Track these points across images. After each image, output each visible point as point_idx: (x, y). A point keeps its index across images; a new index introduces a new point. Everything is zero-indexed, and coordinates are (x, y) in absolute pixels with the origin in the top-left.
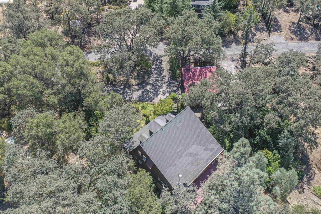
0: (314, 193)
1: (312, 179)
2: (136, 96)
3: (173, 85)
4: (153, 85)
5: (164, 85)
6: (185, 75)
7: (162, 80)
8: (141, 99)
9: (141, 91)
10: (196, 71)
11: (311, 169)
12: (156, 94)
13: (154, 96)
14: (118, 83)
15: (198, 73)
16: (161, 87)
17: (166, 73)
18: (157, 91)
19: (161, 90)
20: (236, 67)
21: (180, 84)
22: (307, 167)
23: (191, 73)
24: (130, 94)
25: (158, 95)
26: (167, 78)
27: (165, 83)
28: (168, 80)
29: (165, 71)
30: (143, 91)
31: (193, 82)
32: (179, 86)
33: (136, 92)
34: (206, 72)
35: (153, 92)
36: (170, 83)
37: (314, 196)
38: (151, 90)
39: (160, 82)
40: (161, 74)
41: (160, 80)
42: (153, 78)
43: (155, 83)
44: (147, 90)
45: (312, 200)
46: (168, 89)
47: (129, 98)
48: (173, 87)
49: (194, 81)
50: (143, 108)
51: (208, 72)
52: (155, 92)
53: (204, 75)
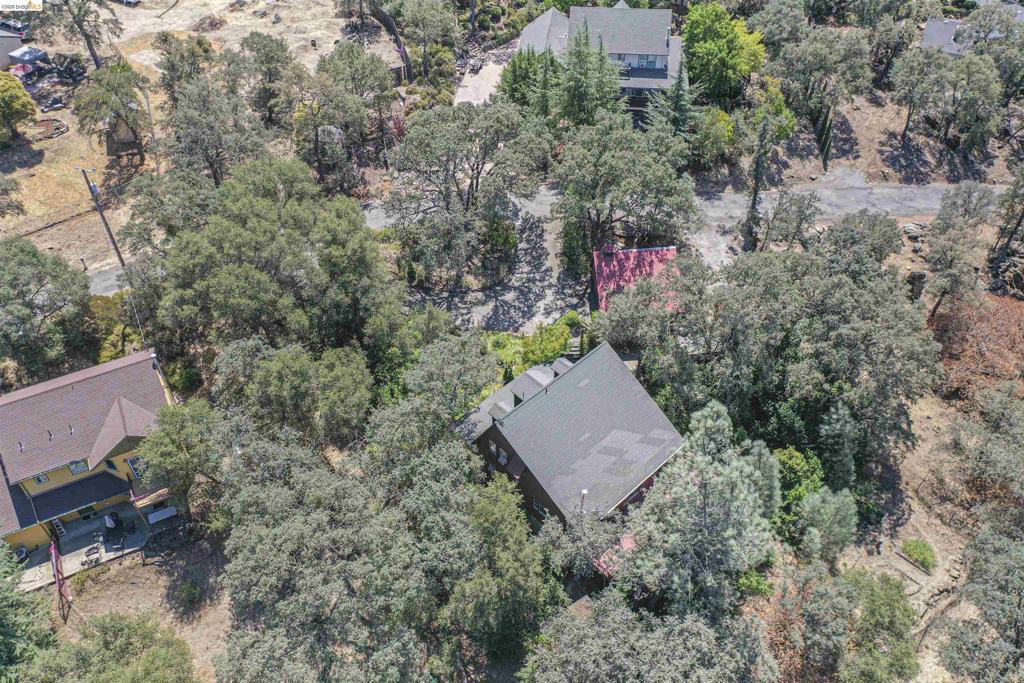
0: (903, 555)
1: (902, 524)
2: (480, 318)
3: (570, 292)
4: (521, 292)
5: (549, 293)
6: (600, 266)
7: (542, 280)
8: (491, 325)
9: (491, 305)
10: (628, 258)
11: (902, 500)
12: (528, 314)
13: (523, 317)
14: (435, 284)
15: (631, 263)
16: (540, 297)
17: (553, 263)
18: (530, 307)
19: (541, 304)
20: (731, 248)
21: (589, 291)
22: (894, 495)
23: (615, 263)
24: (465, 311)
25: (533, 315)
26: (555, 274)
27: (550, 286)
28: (559, 279)
29: (551, 256)
30: (496, 306)
31: (618, 285)
32: (585, 293)
33: (480, 308)
34: (652, 261)
35: (519, 308)
36: (563, 288)
37: (902, 560)
38: (517, 303)
39: (538, 283)
40: (541, 264)
41: (538, 278)
42: (522, 273)
43: (526, 287)
44: (506, 303)
45: (896, 570)
46: (559, 302)
47: (462, 320)
48: (571, 296)
49: (622, 283)
50: (497, 345)
51: (655, 260)
52: (526, 309)
53: (648, 268)
